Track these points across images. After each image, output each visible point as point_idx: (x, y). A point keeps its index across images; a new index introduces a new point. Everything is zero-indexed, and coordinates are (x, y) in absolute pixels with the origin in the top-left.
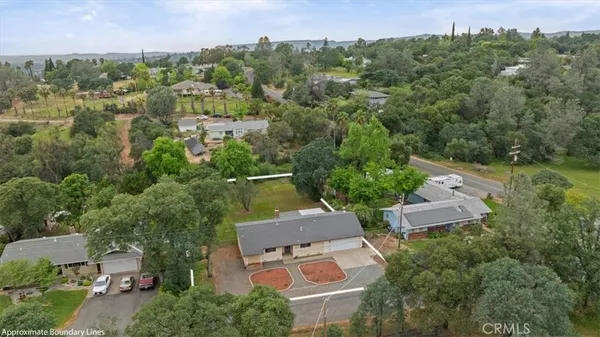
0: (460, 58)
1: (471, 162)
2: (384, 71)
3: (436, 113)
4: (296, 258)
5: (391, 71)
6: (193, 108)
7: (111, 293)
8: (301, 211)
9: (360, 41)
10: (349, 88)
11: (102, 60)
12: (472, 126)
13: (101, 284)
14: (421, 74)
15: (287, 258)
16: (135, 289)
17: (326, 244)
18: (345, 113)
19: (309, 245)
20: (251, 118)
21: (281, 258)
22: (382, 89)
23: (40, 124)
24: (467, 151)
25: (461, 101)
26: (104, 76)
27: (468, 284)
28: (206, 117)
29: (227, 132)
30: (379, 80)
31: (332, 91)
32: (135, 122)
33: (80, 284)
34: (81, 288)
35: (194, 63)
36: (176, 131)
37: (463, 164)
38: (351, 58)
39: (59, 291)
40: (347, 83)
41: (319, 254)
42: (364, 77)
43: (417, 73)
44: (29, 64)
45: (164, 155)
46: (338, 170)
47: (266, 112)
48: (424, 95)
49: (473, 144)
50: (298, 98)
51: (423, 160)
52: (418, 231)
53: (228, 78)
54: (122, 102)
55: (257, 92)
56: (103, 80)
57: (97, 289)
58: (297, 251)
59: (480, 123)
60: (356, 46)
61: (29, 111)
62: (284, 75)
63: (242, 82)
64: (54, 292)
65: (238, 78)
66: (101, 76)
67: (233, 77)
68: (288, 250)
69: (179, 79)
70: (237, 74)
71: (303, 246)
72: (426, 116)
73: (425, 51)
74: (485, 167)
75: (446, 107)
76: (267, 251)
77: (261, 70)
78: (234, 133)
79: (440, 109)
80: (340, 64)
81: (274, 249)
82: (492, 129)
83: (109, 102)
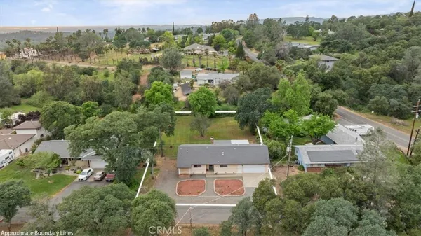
0: (412, 31)
1: (390, 116)
2: (339, 40)
3: (368, 75)
4: (216, 174)
5: (346, 41)
6: (194, 63)
7: (89, 180)
8: (232, 141)
9: (334, 17)
10: (309, 52)
11: (148, 29)
12: (398, 86)
13: (84, 174)
14: (371, 43)
15: (210, 173)
16: (104, 181)
17: (240, 167)
18: (291, 71)
19: (226, 166)
20: (231, 71)
21: (205, 172)
22: (335, 54)
23: (102, 69)
24: (387, 107)
25: (393, 66)
26: (147, 40)
27: (304, 215)
28: (201, 69)
29: (209, 81)
30: (336, 47)
31: (295, 55)
32: (153, 70)
33: (75, 172)
34: (75, 174)
35: (206, 32)
36: (178, 78)
37: (384, 117)
38: (320, 30)
39: (63, 175)
40: (309, 49)
41: (234, 174)
42: (323, 45)
43: (369, 43)
44: (106, 31)
45: (156, 94)
46: (267, 113)
47: (240, 68)
48: (365, 60)
49: (394, 101)
50: (267, 58)
51: (352, 112)
52: (316, 166)
53: (223, 42)
54: (151, 57)
55: (240, 54)
56: (145, 42)
57: (81, 177)
58: (217, 169)
59: (405, 85)
60: (329, 21)
61: (97, 60)
62: (264, 42)
63: (233, 46)
64: (59, 175)
65: (230, 43)
66: (145, 40)
67: (227, 42)
68: (211, 167)
69: (192, 43)
70: (230, 40)
71: (221, 166)
72: (360, 77)
73: (383, 26)
74: (400, 121)
75: (377, 70)
76: (195, 166)
77: (247, 37)
78: (214, 81)
79: (372, 72)
80: (310, 35)
81: (200, 166)
82: (414, 90)
83: (143, 56)
